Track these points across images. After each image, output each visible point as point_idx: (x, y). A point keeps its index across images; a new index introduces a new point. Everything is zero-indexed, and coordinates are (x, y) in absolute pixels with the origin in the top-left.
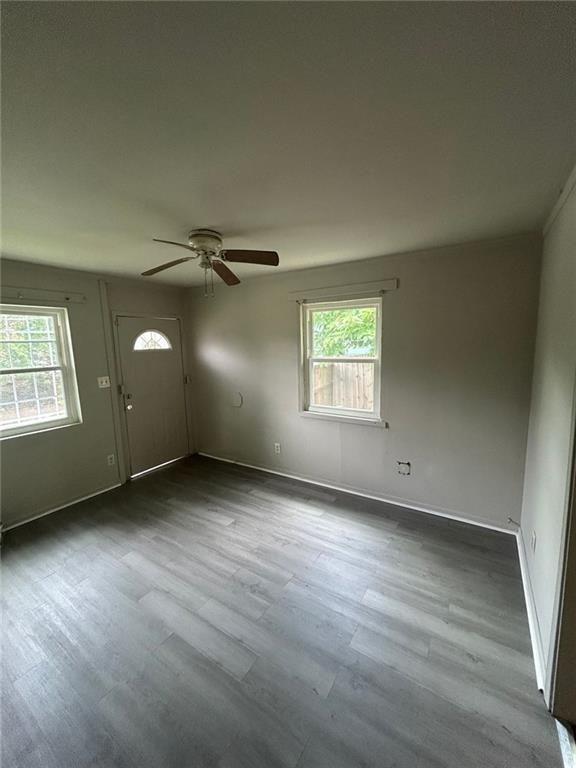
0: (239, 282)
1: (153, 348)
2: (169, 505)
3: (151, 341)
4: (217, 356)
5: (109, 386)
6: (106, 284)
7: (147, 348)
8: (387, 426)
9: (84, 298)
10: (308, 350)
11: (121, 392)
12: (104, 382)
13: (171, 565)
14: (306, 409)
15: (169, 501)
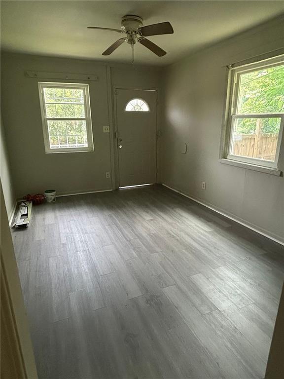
0: (166, 53)
1: (137, 110)
2: (127, 204)
3: (138, 105)
4: (177, 116)
5: (109, 132)
6: (110, 68)
7: (133, 110)
8: (281, 175)
9: (98, 78)
10: (232, 109)
11: (116, 137)
12: (106, 129)
13: (107, 227)
14: (225, 158)
15: (128, 202)
